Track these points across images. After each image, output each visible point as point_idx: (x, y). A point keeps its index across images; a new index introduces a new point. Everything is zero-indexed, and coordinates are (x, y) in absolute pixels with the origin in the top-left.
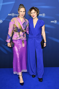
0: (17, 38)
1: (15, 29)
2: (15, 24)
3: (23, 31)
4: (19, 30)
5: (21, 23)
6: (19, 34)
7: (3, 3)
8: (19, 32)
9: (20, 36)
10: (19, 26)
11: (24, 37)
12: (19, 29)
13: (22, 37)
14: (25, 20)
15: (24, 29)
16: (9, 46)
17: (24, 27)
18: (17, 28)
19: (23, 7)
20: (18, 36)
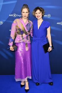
0: (20, 40)
1: (18, 31)
2: (18, 25)
3: (26, 34)
4: (22, 32)
5: (24, 24)
6: (22, 36)
7: (4, 2)
8: (22, 34)
9: (23, 39)
10: (22, 28)
11: (28, 39)
12: (22, 30)
13: (25, 40)
14: (29, 22)
15: (28, 31)
16: (11, 49)
17: (27, 29)
18: (20, 29)
19: (26, 8)
20: (21, 39)
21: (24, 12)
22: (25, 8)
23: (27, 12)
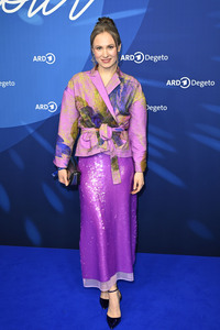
0: (91, 149)
1: (83, 115)
3: (112, 123)
4: (96, 119)
5: (102, 91)
6: (98, 135)
8: (98, 127)
9: (102, 142)
10: (96, 105)
12: (95, 113)
13: (108, 146)
16: (61, 180)
17: (114, 105)
18: (89, 109)
20: (95, 141)
21: (100, 48)
22: (102, 31)
23: (110, 47)
